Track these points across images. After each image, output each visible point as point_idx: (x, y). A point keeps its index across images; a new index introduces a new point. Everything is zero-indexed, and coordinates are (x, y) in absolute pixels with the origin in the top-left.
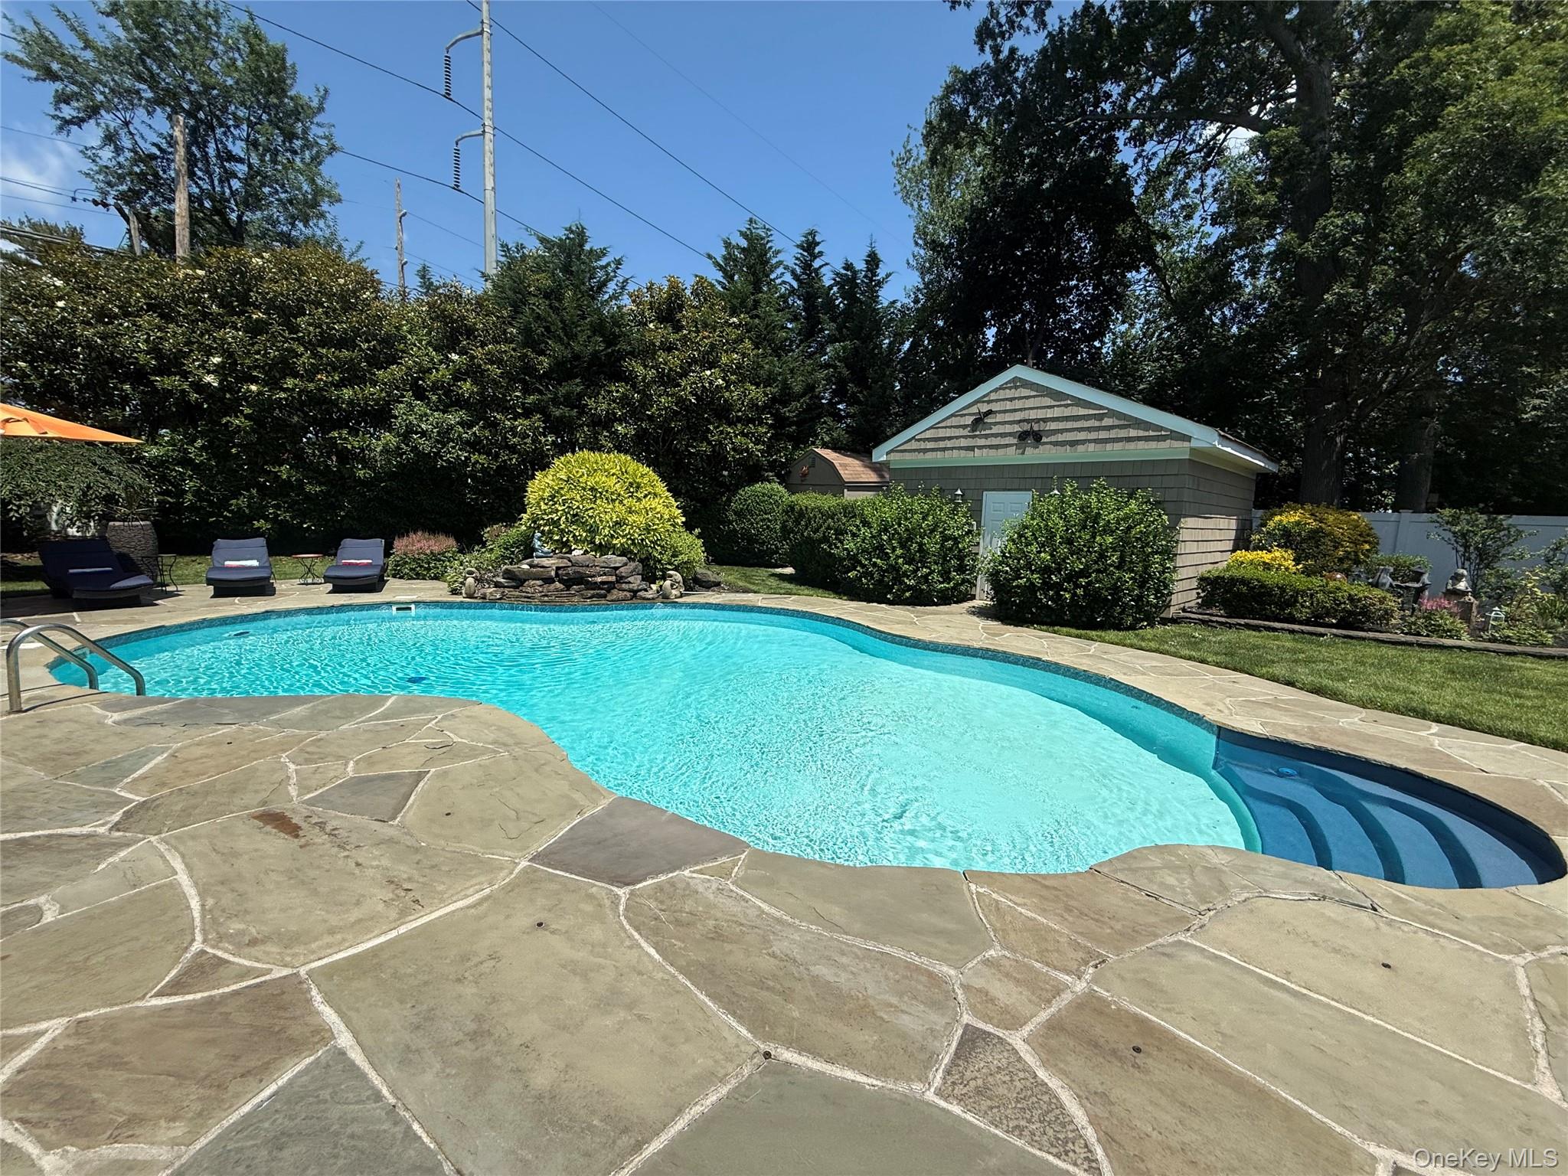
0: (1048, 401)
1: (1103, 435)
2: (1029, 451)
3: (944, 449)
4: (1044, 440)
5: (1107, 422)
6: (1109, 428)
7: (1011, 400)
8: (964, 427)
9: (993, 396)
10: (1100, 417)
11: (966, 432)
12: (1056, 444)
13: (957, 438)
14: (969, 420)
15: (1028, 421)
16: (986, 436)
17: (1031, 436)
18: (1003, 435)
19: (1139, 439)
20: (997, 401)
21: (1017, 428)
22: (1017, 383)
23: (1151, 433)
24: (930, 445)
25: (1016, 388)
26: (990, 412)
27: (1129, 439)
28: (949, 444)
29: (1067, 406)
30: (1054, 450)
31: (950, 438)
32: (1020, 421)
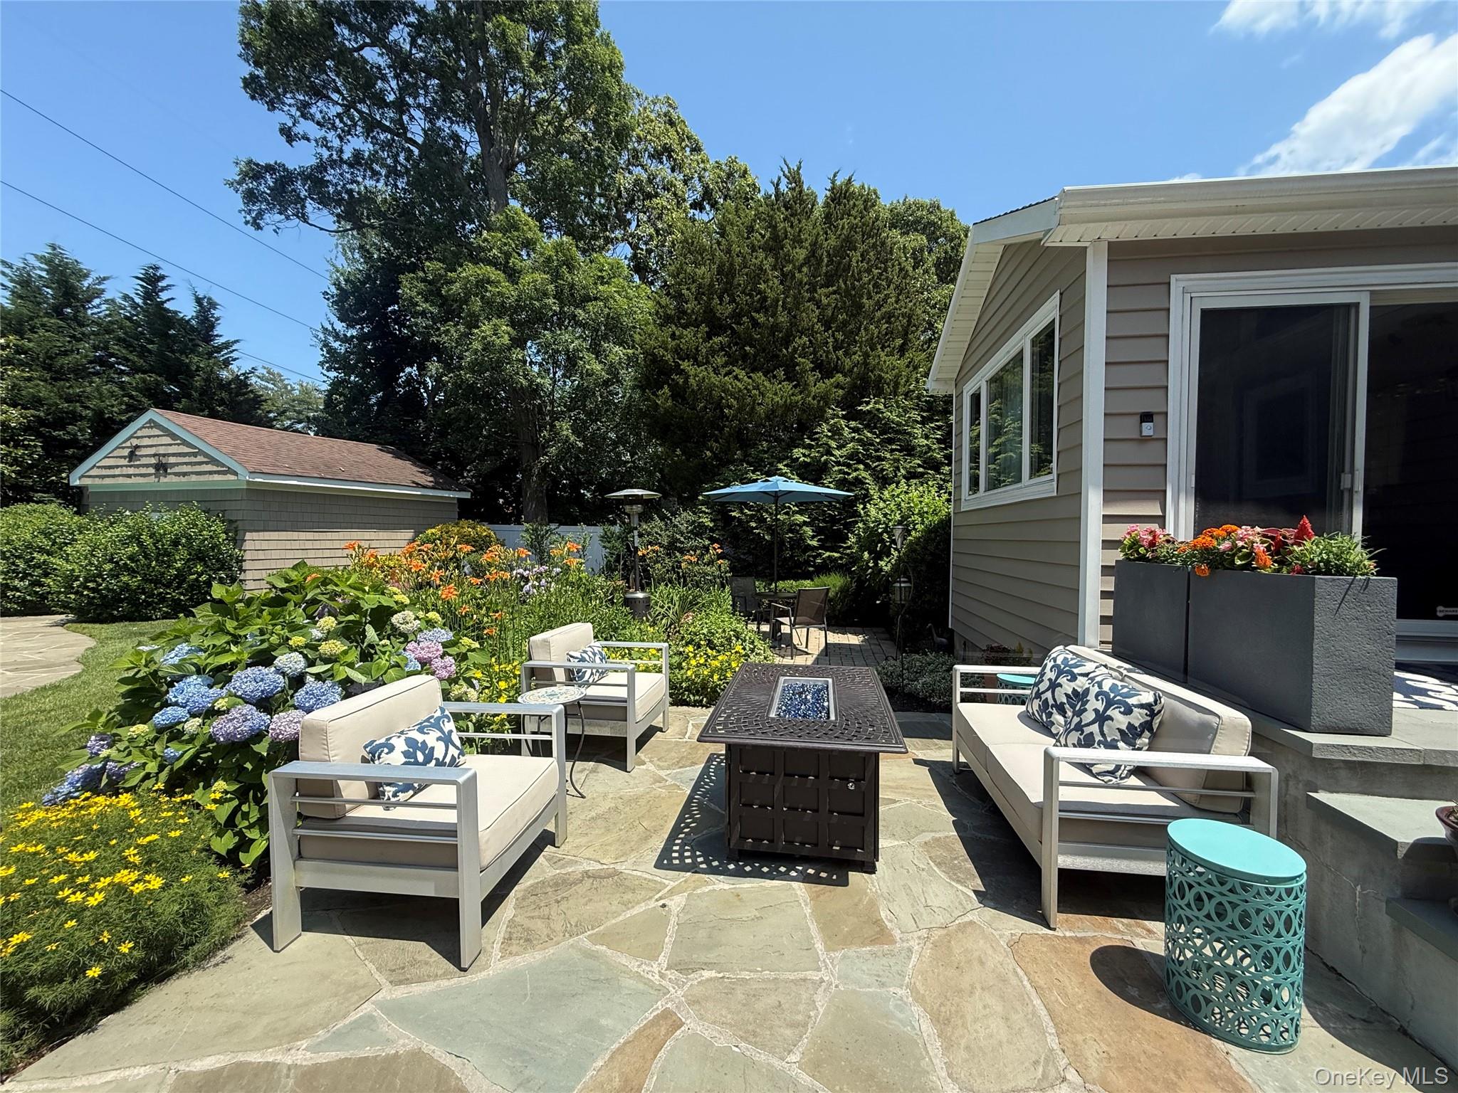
0: (167, 440)
1: (197, 468)
2: (163, 480)
3: (114, 476)
4: (169, 471)
5: (200, 459)
6: (200, 463)
7: (149, 437)
8: (124, 457)
9: (139, 434)
10: (195, 455)
11: (125, 462)
12: (176, 474)
13: (122, 466)
14: (126, 452)
15: (159, 455)
16: (138, 466)
17: (161, 468)
18: (147, 466)
19: (216, 472)
20: (142, 437)
21: (153, 461)
22: (153, 424)
23: (220, 469)
24: (105, 472)
25: (152, 427)
26: (137, 447)
27: (211, 473)
28: (117, 472)
29: (178, 444)
30: (175, 479)
31: (117, 467)
32: (154, 455)
